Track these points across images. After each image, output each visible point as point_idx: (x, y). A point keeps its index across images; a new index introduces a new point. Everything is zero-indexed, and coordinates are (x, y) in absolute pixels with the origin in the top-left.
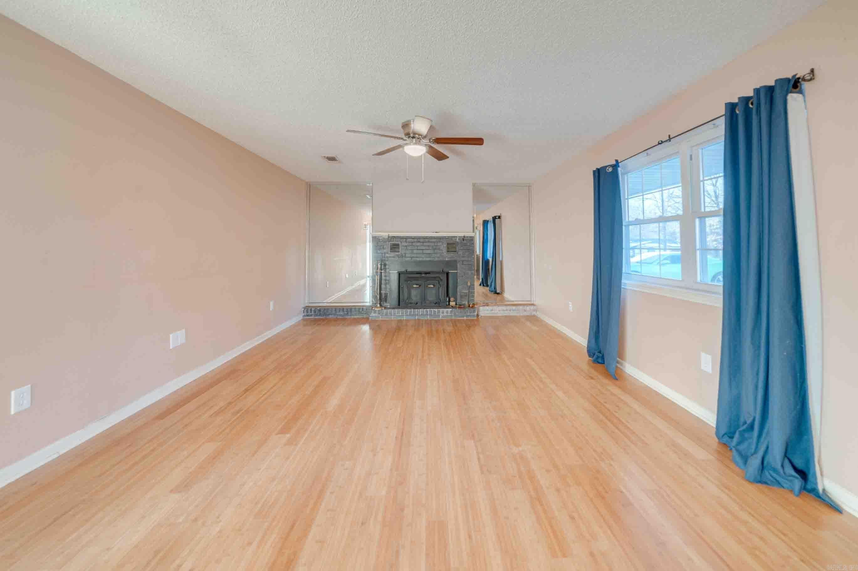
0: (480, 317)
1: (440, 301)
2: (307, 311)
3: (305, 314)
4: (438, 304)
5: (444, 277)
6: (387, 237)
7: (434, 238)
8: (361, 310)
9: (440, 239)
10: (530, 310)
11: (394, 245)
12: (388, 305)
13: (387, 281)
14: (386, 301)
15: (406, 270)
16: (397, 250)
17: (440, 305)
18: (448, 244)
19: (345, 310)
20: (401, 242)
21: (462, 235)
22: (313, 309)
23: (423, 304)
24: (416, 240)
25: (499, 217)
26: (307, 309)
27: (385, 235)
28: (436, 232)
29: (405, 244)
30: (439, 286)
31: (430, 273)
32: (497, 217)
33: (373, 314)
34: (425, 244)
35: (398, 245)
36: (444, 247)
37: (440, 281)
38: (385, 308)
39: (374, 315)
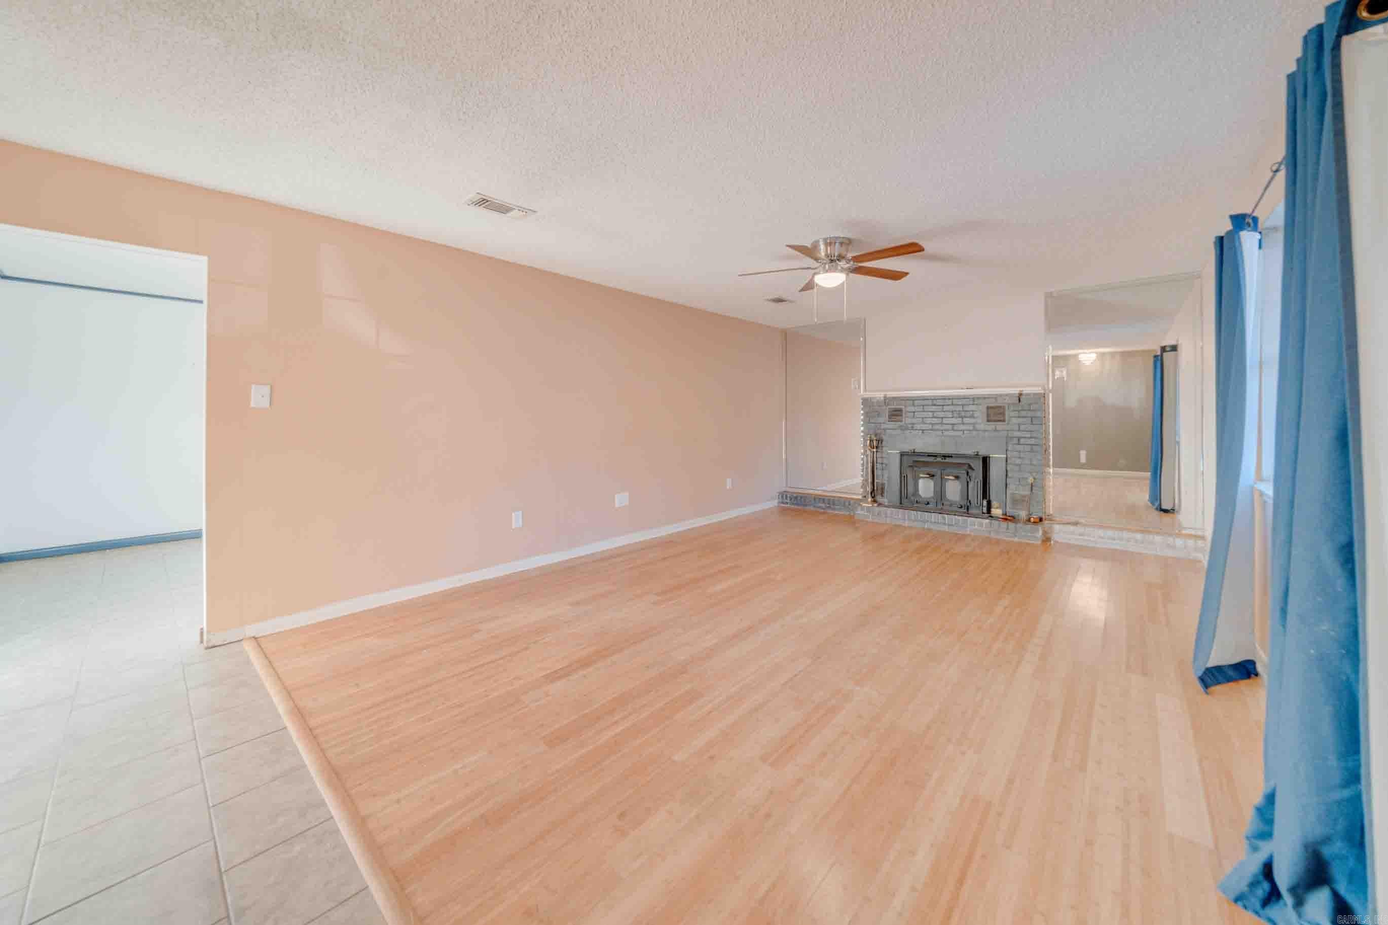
0: (1052, 542)
1: (970, 504)
2: (782, 497)
3: (781, 500)
4: (966, 509)
5: (978, 466)
6: (882, 398)
7: (965, 398)
8: (848, 504)
9: (974, 399)
10: (1185, 547)
11: (896, 410)
12: (885, 501)
13: (884, 465)
14: (882, 494)
15: (914, 450)
16: (898, 418)
17: (970, 511)
18: (988, 408)
19: (826, 501)
20: (905, 406)
21: (1015, 391)
22: (788, 495)
23: (939, 504)
24: (930, 402)
25: (1174, 348)
26: (783, 495)
27: (880, 395)
28: (967, 389)
29: (912, 409)
30: (969, 480)
31: (951, 457)
32: (1168, 349)
33: (859, 512)
34: (946, 408)
35: (901, 410)
36: (980, 413)
37: (970, 471)
38: (880, 505)
39: (862, 512)
